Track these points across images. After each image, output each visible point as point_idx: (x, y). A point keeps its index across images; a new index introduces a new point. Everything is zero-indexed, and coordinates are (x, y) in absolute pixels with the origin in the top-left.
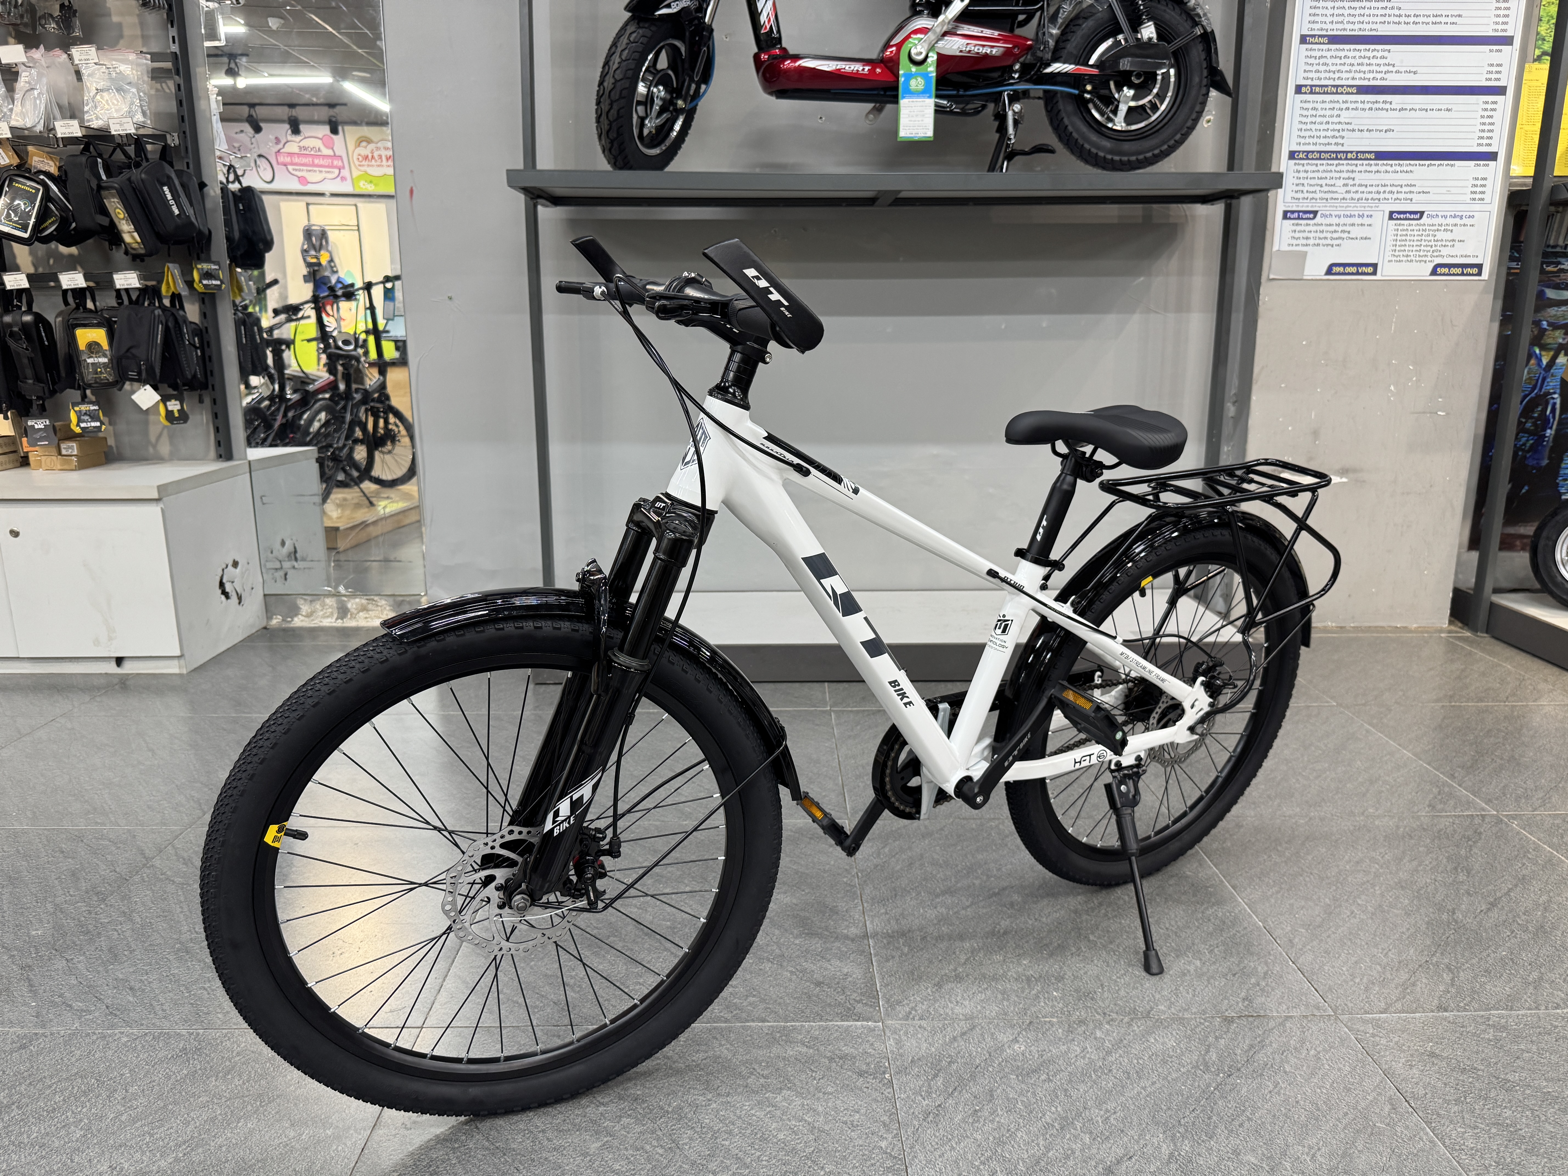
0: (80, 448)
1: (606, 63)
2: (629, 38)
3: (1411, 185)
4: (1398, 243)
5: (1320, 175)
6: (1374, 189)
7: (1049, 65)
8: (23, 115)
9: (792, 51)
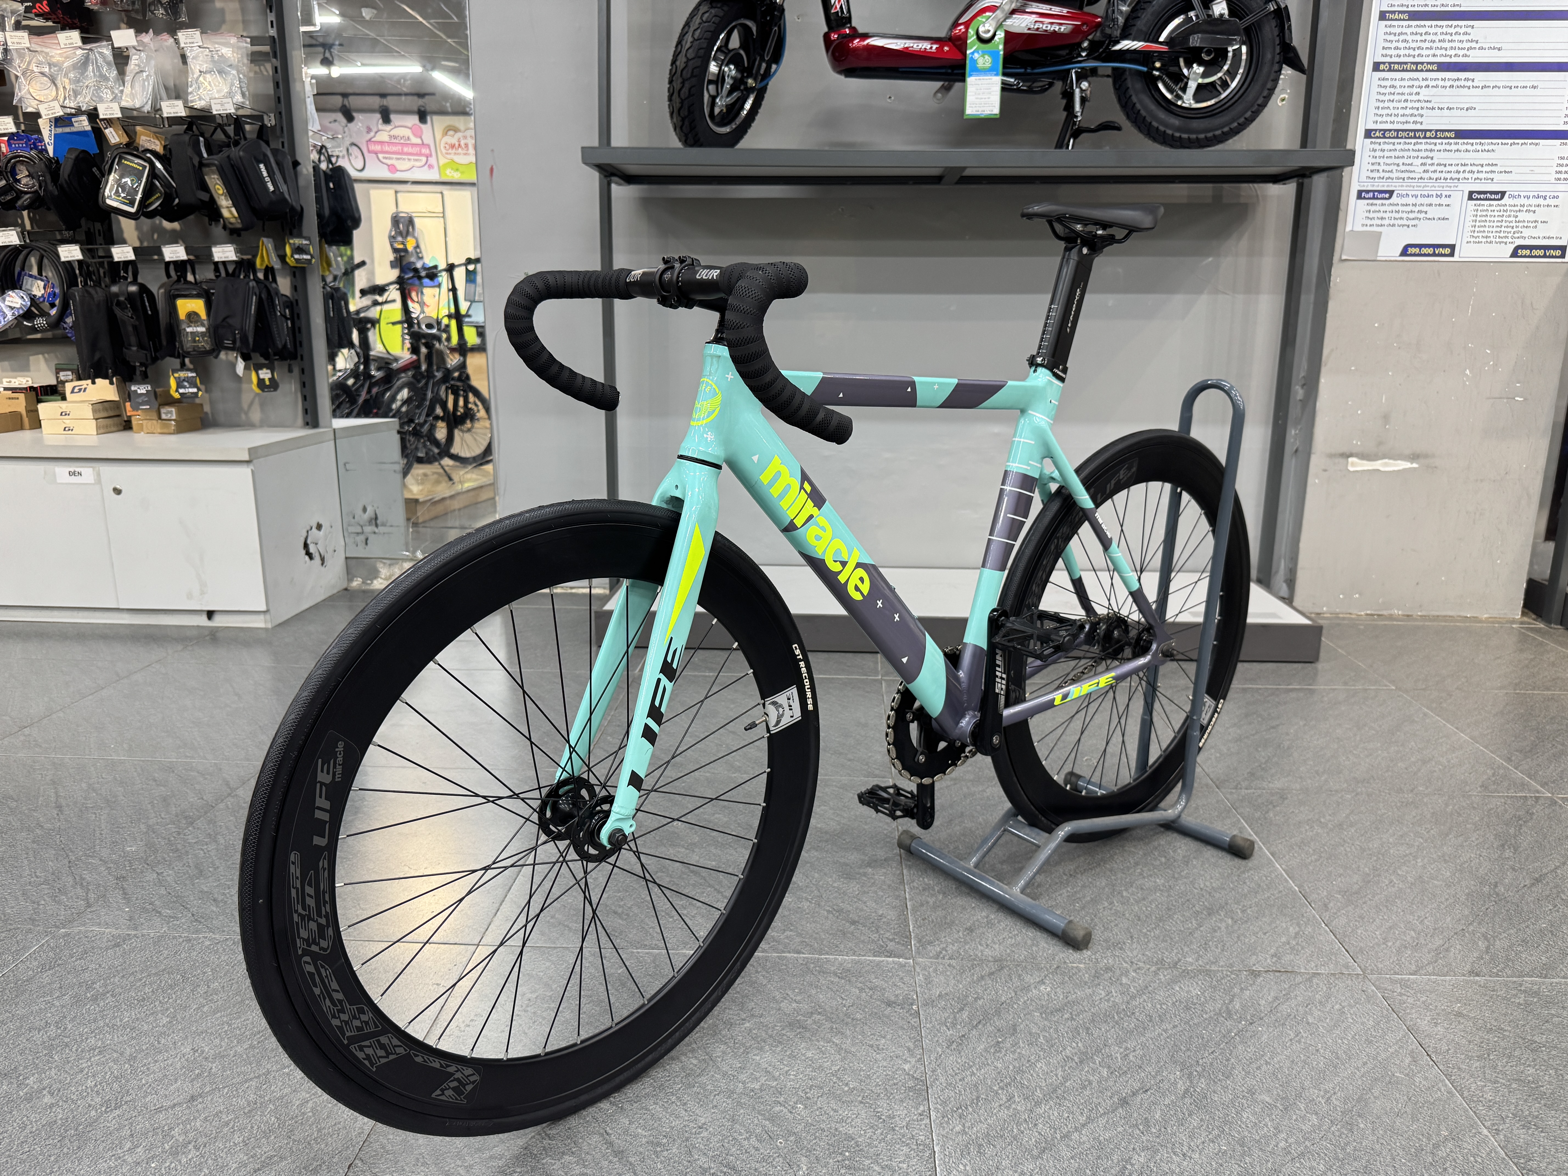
0: (179, 413)
1: (679, 43)
2: (701, 18)
3: (1492, 165)
4: (1478, 224)
5: (1397, 154)
6: (1454, 168)
7: (1118, 42)
8: (133, 96)
9: (861, 30)
